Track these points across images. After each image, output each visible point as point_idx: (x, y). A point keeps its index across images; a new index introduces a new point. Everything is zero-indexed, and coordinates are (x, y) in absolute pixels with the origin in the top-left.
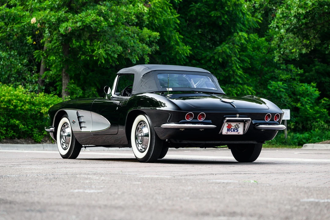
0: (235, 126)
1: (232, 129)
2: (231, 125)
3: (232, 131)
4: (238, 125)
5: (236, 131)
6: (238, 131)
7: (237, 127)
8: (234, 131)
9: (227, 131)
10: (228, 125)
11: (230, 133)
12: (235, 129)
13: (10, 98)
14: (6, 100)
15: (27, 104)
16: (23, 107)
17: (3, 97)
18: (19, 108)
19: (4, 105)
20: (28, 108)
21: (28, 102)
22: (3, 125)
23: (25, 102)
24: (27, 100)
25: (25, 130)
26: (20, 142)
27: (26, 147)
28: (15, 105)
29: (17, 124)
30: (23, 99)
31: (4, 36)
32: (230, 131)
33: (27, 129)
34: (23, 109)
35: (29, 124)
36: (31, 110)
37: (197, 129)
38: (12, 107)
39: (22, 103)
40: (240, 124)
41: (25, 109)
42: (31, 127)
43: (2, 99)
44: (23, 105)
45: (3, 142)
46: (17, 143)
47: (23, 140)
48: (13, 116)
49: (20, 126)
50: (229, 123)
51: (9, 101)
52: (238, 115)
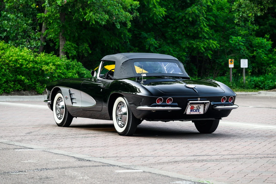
0: (197, 107)
1: (194, 109)
2: (194, 107)
3: (194, 112)
4: (199, 106)
5: (198, 112)
6: (199, 111)
7: (199, 108)
8: (196, 111)
9: (191, 112)
10: (191, 107)
11: (192, 113)
12: (197, 109)
13: (17, 58)
14: (13, 60)
15: (31, 63)
16: (28, 65)
17: (11, 58)
18: (24, 66)
19: (12, 64)
20: (32, 66)
21: (31, 61)
22: (11, 80)
23: (29, 62)
24: (31, 60)
25: (30, 84)
26: (25, 94)
27: (30, 98)
28: (21, 64)
29: (22, 80)
30: (28, 59)
31: (12, 5)
32: (193, 112)
33: (31, 83)
34: (28, 67)
35: (33, 78)
36: (34, 68)
37: (166, 111)
38: (19, 65)
39: (27, 62)
40: (201, 105)
41: (29, 67)
42: (34, 81)
43: (10, 59)
44: (27, 64)
45: (12, 94)
46: (23, 95)
47: (28, 92)
48: (19, 73)
49: (26, 81)
50: (192, 105)
51: (16, 61)
52: (199, 99)
